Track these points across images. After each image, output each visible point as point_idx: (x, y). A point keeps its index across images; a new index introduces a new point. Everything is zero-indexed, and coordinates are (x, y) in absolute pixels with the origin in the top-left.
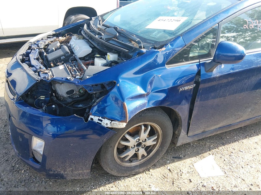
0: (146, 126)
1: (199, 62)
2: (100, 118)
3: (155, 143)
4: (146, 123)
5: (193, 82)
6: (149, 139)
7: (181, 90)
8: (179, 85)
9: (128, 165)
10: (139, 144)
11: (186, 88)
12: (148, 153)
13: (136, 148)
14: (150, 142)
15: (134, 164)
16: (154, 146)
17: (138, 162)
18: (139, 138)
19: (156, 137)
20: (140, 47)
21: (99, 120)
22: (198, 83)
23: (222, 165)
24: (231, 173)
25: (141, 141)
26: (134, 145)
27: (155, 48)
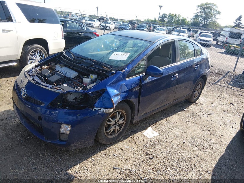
0: (119, 112)
1: (140, 75)
2: (100, 108)
3: (123, 122)
4: (119, 110)
5: (139, 86)
6: (120, 120)
7: (134, 90)
8: (133, 88)
9: (110, 137)
10: (116, 124)
11: (136, 89)
12: (120, 129)
13: (114, 126)
14: (121, 122)
15: (113, 136)
16: (123, 123)
17: (115, 135)
18: (115, 119)
19: (123, 118)
20: (111, 70)
21: (99, 109)
22: (141, 86)
23: (157, 131)
24: (162, 134)
25: (116, 121)
26: (114, 124)
27: (120, 70)
